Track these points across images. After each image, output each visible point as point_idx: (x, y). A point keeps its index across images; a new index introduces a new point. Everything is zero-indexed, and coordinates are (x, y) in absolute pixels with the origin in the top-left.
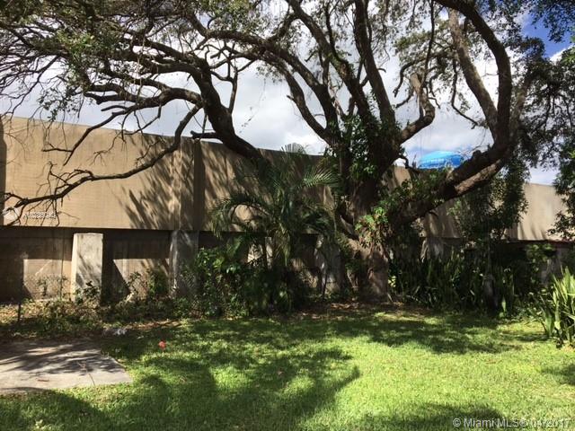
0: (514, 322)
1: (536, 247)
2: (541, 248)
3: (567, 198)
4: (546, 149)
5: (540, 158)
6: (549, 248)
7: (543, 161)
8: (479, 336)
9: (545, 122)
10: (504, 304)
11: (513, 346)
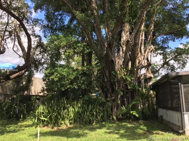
0: (24, 122)
1: (35, 97)
2: (36, 97)
3: (46, 83)
4: (41, 68)
5: (39, 70)
6: (38, 97)
7: (40, 71)
8: (11, 128)
9: (41, 60)
10: (22, 116)
11: (22, 130)
